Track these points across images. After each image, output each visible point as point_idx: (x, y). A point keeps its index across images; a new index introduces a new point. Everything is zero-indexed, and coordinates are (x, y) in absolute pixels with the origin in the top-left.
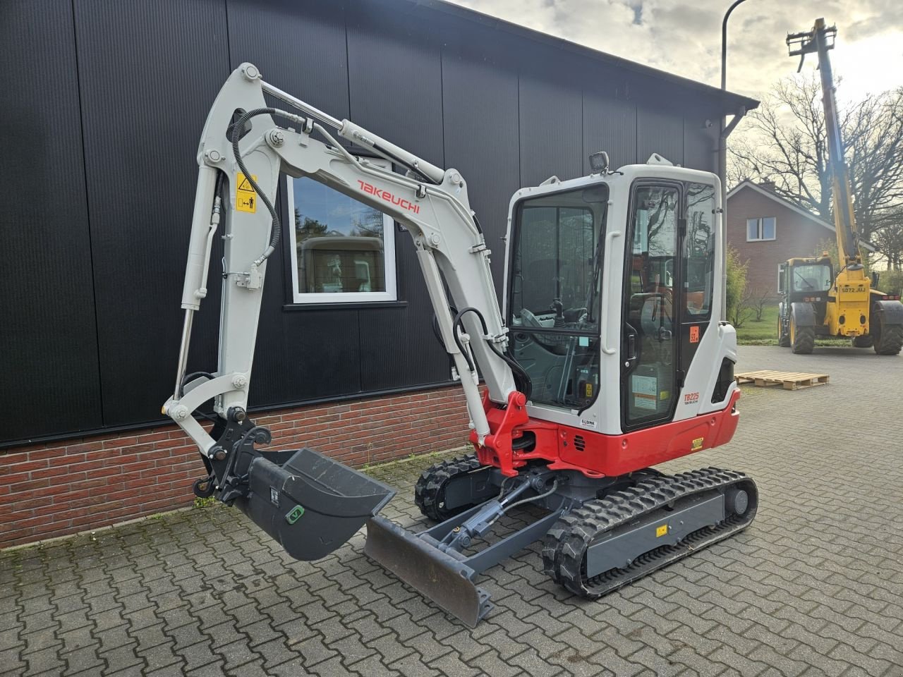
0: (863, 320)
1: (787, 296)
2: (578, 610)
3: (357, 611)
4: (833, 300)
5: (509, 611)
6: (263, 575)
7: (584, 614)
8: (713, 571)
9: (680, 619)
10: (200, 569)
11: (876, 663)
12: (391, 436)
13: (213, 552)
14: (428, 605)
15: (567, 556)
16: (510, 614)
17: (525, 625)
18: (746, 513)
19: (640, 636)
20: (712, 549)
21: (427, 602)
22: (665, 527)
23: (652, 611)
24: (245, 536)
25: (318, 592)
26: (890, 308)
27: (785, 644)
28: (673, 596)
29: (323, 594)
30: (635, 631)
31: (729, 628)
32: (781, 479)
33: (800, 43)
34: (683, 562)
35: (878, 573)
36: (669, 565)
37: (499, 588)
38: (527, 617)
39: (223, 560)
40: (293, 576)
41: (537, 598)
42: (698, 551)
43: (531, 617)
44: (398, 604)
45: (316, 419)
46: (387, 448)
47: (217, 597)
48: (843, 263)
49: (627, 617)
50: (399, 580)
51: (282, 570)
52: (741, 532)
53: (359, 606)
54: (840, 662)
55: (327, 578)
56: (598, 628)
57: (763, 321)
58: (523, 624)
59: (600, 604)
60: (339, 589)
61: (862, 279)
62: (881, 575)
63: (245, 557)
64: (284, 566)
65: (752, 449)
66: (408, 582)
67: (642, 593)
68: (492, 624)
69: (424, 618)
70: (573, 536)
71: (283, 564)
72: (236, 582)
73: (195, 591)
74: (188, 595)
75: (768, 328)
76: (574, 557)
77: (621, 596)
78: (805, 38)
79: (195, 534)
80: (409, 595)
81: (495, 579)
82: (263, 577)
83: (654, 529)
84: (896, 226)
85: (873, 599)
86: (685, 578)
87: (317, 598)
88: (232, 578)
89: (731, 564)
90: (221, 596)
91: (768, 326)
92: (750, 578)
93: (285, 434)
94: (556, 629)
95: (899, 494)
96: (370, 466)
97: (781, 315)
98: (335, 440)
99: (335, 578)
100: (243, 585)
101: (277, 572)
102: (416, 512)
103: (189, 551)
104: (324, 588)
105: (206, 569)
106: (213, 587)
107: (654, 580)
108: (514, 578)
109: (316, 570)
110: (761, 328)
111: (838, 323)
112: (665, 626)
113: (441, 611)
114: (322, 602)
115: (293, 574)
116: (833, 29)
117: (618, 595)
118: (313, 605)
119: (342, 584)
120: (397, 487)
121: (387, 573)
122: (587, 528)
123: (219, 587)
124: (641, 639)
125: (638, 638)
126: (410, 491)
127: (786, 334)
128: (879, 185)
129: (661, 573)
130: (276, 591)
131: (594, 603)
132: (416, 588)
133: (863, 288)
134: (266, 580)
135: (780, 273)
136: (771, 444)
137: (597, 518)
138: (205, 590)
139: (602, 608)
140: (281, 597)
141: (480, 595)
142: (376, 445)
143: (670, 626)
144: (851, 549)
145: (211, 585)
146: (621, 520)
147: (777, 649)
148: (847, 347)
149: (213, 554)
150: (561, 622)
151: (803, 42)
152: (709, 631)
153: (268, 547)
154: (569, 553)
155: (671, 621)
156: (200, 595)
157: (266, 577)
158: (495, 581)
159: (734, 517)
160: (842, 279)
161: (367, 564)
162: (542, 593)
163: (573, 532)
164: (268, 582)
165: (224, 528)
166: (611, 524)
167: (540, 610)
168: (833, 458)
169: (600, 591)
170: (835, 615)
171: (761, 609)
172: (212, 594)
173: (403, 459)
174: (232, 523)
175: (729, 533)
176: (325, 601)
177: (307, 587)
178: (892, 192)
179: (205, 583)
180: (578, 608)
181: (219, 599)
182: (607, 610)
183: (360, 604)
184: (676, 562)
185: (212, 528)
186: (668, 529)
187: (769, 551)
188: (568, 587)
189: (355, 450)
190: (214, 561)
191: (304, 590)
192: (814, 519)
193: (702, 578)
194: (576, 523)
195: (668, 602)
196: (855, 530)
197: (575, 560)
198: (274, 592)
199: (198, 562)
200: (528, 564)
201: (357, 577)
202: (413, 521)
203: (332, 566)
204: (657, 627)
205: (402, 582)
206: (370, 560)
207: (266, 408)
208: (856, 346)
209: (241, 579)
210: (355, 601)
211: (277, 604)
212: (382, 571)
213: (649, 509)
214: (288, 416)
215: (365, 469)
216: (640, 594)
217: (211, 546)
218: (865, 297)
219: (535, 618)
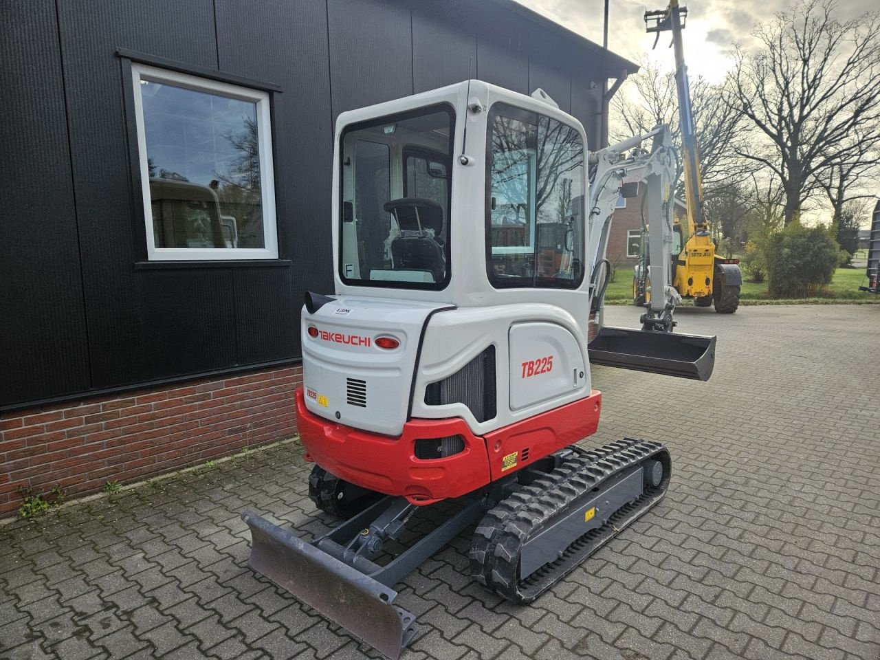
0: (707, 281)
1: (643, 260)
2: (513, 620)
3: (245, 652)
4: (683, 263)
5: (435, 630)
6: (114, 610)
7: (520, 624)
8: (642, 553)
9: (623, 619)
10: (26, 609)
11: (830, 653)
12: (274, 414)
13: (44, 581)
14: (335, 632)
15: (501, 559)
16: (436, 634)
17: (456, 649)
18: (661, 484)
19: (587, 648)
20: (634, 526)
21: (333, 628)
22: (592, 510)
23: (592, 611)
24: (91, 555)
25: (191, 629)
26: (729, 271)
27: (737, 640)
28: (609, 590)
29: (197, 630)
30: (580, 641)
31: (676, 626)
32: (677, 441)
33: (656, 21)
34: (610, 545)
35: (796, 542)
36: (598, 550)
37: (419, 600)
38: (456, 636)
39: (58, 592)
40: (157, 608)
41: (463, 608)
42: (622, 531)
43: (462, 635)
44: (297, 635)
45: (181, 400)
46: (270, 428)
47: (49, 650)
48: (692, 230)
49: (568, 623)
50: (297, 601)
51: (140, 601)
52: (656, 504)
53: (247, 645)
54: (796, 656)
55: (202, 606)
56: (539, 643)
57: (615, 282)
58: (452, 646)
59: (535, 608)
60: (219, 622)
61: (708, 245)
62: (798, 544)
63: (89, 585)
64: (143, 595)
65: (641, 410)
66: (308, 603)
67: (576, 589)
68: (417, 651)
69: (333, 653)
70: (506, 534)
71: (143, 591)
72: (77, 625)
73: (16, 644)
74: (7, 650)
75: (620, 289)
76: (510, 561)
77: (555, 596)
78: (661, 16)
79: (20, 555)
80: (311, 621)
81: (412, 588)
82: (115, 613)
83: (583, 514)
84: (716, 199)
85: (801, 573)
86: (617, 565)
87: (190, 638)
88: (72, 619)
89: (657, 543)
90: (55, 647)
91: (621, 287)
92: (680, 559)
93: (141, 419)
94: (492, 649)
95: (785, 452)
96: (249, 449)
97: (637, 277)
98: (206, 423)
99: (213, 605)
100: (87, 628)
101: (135, 604)
102: (310, 506)
103: (10, 582)
104: (199, 622)
105: (34, 609)
106: (43, 635)
107: (585, 570)
108: (433, 584)
109: (187, 596)
110: (614, 289)
111: (687, 284)
112: (611, 631)
113: (353, 640)
114: (197, 643)
115: (156, 604)
116: (685, 10)
117: (552, 594)
118: (184, 649)
119: (223, 613)
120: (283, 474)
121: (280, 591)
122: (521, 523)
123: (51, 634)
124: (589, 653)
125: (585, 652)
126: (299, 478)
127: (641, 295)
128: (706, 162)
129: (591, 562)
130: (133, 633)
131: (529, 609)
132: (318, 610)
133: (709, 252)
134: (118, 617)
135: (630, 238)
136: (658, 404)
137: (529, 510)
138: (32, 641)
139: (538, 614)
140: (140, 641)
141: (402, 618)
142: (256, 426)
143: (615, 630)
144: (763, 516)
145: (40, 631)
146: (555, 511)
147: (731, 648)
148: (690, 306)
149: (44, 584)
150: (497, 639)
151: (658, 19)
152: (657, 632)
153: (122, 568)
154: (503, 556)
155: (615, 622)
156: (24, 649)
157: (119, 613)
158: (412, 591)
159: (650, 489)
160: (691, 244)
161: (254, 581)
162: (468, 600)
163: (506, 530)
164: (121, 620)
165: (60, 544)
166: (546, 517)
167: (470, 625)
168: (715, 416)
169: (533, 594)
170: (773, 598)
171: (701, 598)
172: (41, 645)
173: (288, 438)
174: (73, 536)
175: (648, 507)
176: (201, 642)
177: (175, 623)
178: (716, 168)
179: (31, 630)
180: (512, 617)
181: (53, 652)
182: (544, 616)
183: (248, 641)
184: (603, 546)
185: (44, 546)
186: (596, 511)
187: (689, 524)
188: (500, 593)
189: (231, 432)
190: (46, 595)
191: (170, 629)
192: (718, 485)
193: (634, 564)
194: (507, 517)
195: (606, 598)
196: (759, 494)
197: (510, 564)
198: (131, 635)
199: (22, 598)
200: (447, 563)
201: (242, 601)
202: (307, 517)
203: (208, 588)
204: (603, 633)
205: (299, 603)
206: (258, 575)
207: (115, 389)
208: (698, 306)
209: (84, 619)
210: (241, 638)
211: (135, 653)
212: (273, 589)
213: (581, 494)
214: (146, 398)
215: (244, 454)
216: (574, 590)
217: (43, 571)
218: (709, 261)
219: (466, 637)
